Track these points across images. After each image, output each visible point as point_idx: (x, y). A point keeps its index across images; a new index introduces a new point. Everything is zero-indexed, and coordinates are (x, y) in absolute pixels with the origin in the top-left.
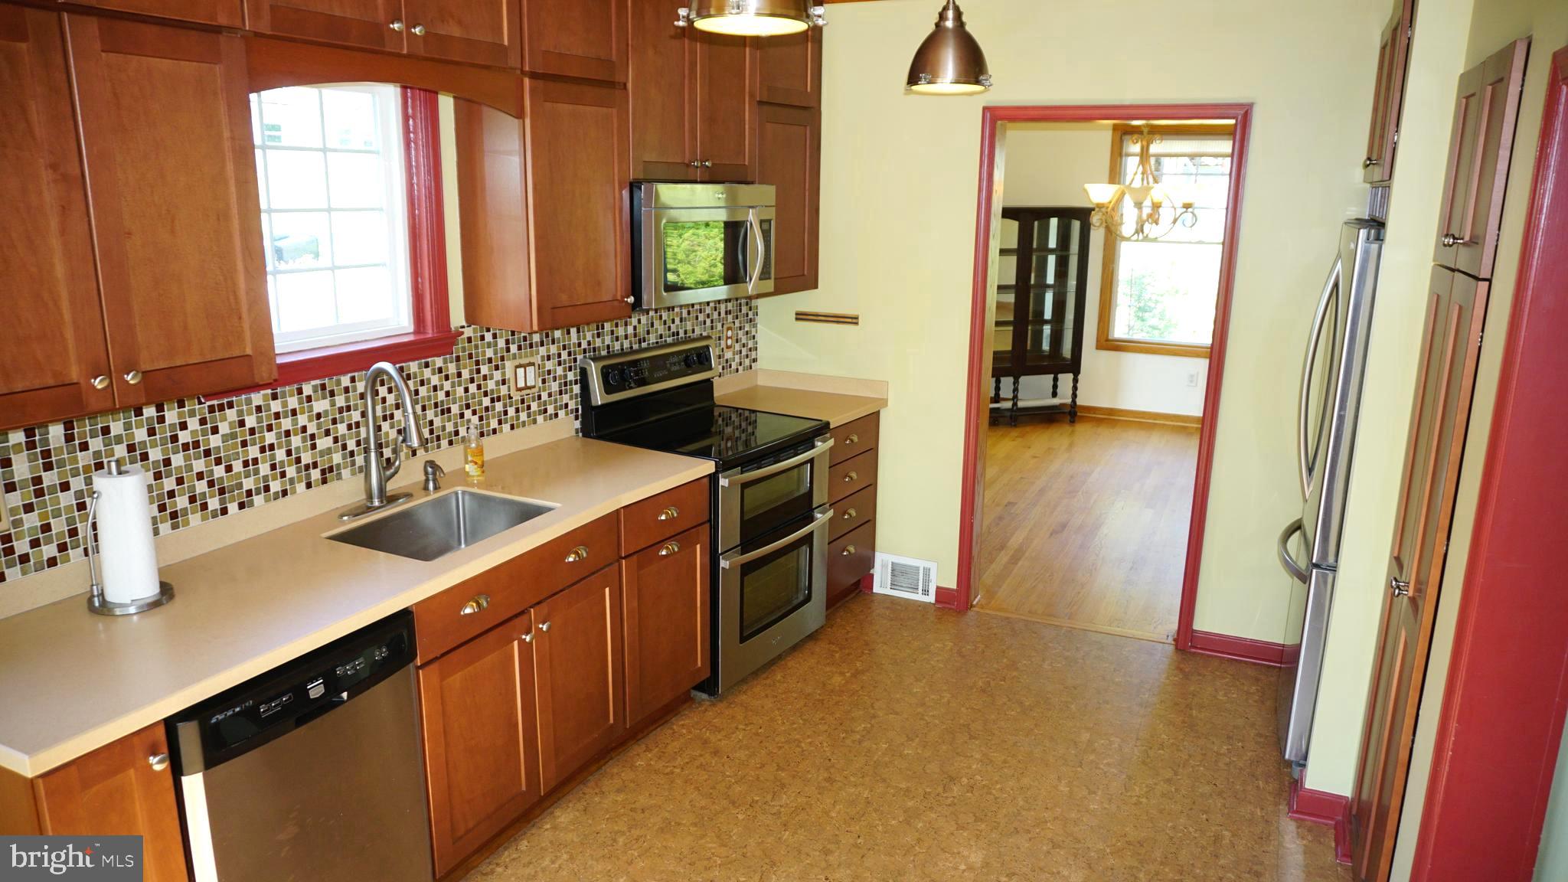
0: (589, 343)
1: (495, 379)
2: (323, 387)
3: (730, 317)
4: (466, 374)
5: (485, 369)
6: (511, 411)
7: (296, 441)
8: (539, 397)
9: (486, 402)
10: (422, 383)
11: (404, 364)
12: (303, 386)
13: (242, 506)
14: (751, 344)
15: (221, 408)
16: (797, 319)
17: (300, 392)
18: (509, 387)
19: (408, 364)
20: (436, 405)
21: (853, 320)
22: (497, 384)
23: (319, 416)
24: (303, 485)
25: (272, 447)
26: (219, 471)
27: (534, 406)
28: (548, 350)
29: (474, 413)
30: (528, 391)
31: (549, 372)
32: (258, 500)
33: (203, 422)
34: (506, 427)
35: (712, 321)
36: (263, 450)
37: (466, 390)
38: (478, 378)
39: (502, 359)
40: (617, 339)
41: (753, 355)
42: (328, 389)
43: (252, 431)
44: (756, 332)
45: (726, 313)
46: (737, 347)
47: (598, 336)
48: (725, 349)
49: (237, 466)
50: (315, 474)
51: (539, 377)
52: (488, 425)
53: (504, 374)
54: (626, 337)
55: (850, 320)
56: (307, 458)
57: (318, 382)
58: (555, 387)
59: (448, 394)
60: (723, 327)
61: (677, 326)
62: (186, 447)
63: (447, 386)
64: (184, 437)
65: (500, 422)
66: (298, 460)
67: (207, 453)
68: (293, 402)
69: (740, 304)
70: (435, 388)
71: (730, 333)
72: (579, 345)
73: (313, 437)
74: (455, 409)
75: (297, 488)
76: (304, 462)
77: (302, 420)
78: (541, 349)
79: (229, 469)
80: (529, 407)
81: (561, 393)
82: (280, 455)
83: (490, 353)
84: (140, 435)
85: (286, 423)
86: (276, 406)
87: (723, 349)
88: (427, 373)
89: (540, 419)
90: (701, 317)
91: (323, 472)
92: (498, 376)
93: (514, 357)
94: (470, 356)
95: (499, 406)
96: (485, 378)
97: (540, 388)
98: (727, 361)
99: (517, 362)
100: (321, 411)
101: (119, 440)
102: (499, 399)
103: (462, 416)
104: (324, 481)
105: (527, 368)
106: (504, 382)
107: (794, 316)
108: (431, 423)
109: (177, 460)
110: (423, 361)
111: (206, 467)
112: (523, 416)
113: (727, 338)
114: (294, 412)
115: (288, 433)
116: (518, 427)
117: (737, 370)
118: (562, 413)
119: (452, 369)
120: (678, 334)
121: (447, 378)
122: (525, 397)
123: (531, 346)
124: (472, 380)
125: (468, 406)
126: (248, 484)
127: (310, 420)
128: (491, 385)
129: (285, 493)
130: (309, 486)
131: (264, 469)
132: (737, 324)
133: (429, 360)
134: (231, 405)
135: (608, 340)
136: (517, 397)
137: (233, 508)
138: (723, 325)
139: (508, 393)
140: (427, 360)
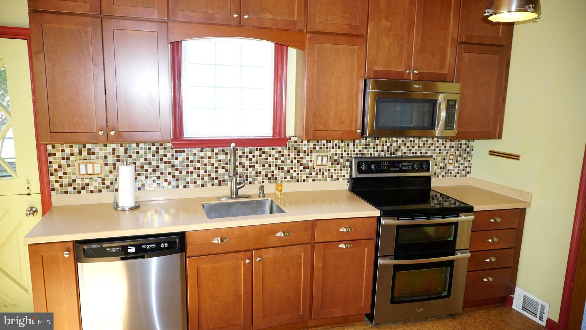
0: (360, 151)
1: (307, 159)
2: (223, 151)
3: (453, 150)
4: (292, 155)
5: (302, 155)
6: (314, 174)
7: (209, 168)
8: (329, 170)
9: (301, 168)
10: (270, 156)
11: (262, 147)
12: (215, 149)
13: (185, 187)
14: (467, 164)
15: (180, 152)
16: (490, 154)
17: (213, 151)
18: (313, 164)
19: (264, 147)
20: (276, 165)
21: (516, 157)
22: (307, 161)
23: (220, 161)
24: (211, 184)
25: (199, 168)
26: (177, 173)
27: (326, 173)
28: (336, 151)
29: (295, 171)
30: (323, 167)
31: (336, 160)
32: (191, 186)
33: (173, 155)
34: (310, 180)
35: (440, 150)
36: (195, 169)
37: (292, 162)
38: (298, 158)
39: (311, 151)
40: (377, 151)
41: (468, 170)
42: (225, 152)
43: (191, 162)
44: (471, 159)
45: (450, 147)
46: (457, 164)
47: (366, 148)
48: (447, 165)
49: (184, 173)
50: (216, 182)
51: (330, 161)
52: (301, 177)
53: (311, 158)
54: (383, 151)
55: (515, 157)
56: (213, 175)
57: (221, 148)
58: (338, 167)
59: (282, 162)
60: (447, 154)
61: (416, 150)
62: (165, 163)
63: (283, 159)
64: (165, 159)
65: (307, 177)
66: (209, 175)
67: (173, 166)
68: (209, 154)
69: (461, 144)
70: (276, 159)
71: (451, 157)
72: (354, 151)
73: (216, 168)
74: (286, 168)
75: (208, 185)
76: (212, 176)
77: (212, 161)
78: (332, 150)
79: (181, 173)
80: (323, 174)
81: (341, 170)
82: (202, 172)
83: (305, 148)
84: (149, 156)
85: (206, 161)
86: (202, 154)
87: (446, 164)
88: (273, 152)
89: (329, 179)
90: (432, 147)
91: (220, 181)
92: (308, 158)
93: (318, 151)
94: (295, 148)
95: (307, 171)
96: (302, 158)
97: (330, 166)
98: (448, 170)
99: (319, 154)
100: (221, 159)
101: (142, 156)
102: (308, 168)
103: (289, 171)
104: (220, 185)
105: (323, 157)
106: (311, 161)
107: (488, 153)
108: (273, 172)
109: (162, 166)
110: (272, 147)
111: (172, 171)
112: (320, 177)
113: (450, 159)
114: (209, 158)
115: (206, 165)
116: (317, 181)
117: (456, 176)
118: (341, 179)
119: (286, 152)
120: (416, 153)
121: (283, 155)
122: (322, 169)
123: (327, 148)
124: (295, 158)
125: (292, 168)
126: (188, 179)
127: (216, 161)
128: (304, 161)
129: (202, 186)
130: (213, 185)
131: (195, 175)
132: (458, 153)
133: (275, 147)
134: (184, 151)
135: (371, 151)
136: (317, 168)
137: (181, 186)
138: (447, 153)
139: (312, 166)
140: (274, 147)
